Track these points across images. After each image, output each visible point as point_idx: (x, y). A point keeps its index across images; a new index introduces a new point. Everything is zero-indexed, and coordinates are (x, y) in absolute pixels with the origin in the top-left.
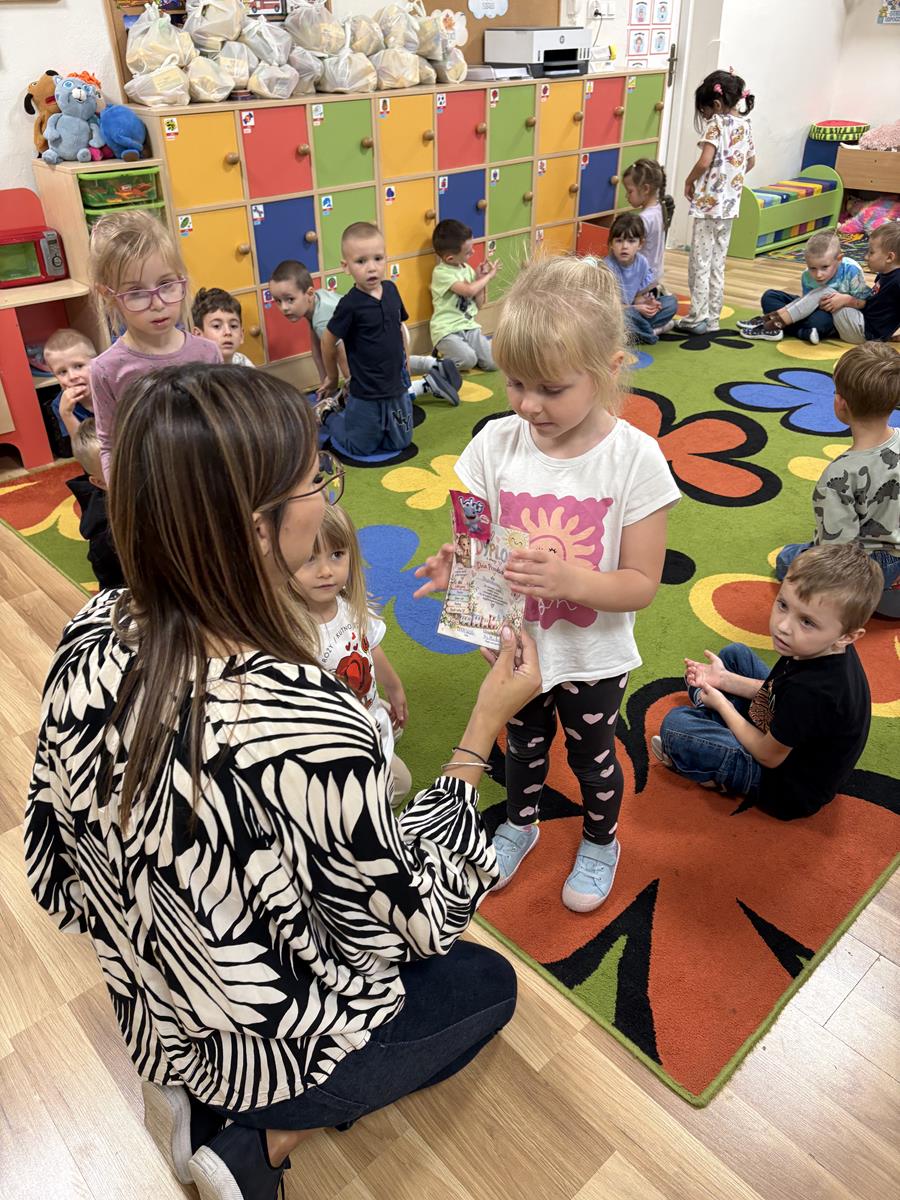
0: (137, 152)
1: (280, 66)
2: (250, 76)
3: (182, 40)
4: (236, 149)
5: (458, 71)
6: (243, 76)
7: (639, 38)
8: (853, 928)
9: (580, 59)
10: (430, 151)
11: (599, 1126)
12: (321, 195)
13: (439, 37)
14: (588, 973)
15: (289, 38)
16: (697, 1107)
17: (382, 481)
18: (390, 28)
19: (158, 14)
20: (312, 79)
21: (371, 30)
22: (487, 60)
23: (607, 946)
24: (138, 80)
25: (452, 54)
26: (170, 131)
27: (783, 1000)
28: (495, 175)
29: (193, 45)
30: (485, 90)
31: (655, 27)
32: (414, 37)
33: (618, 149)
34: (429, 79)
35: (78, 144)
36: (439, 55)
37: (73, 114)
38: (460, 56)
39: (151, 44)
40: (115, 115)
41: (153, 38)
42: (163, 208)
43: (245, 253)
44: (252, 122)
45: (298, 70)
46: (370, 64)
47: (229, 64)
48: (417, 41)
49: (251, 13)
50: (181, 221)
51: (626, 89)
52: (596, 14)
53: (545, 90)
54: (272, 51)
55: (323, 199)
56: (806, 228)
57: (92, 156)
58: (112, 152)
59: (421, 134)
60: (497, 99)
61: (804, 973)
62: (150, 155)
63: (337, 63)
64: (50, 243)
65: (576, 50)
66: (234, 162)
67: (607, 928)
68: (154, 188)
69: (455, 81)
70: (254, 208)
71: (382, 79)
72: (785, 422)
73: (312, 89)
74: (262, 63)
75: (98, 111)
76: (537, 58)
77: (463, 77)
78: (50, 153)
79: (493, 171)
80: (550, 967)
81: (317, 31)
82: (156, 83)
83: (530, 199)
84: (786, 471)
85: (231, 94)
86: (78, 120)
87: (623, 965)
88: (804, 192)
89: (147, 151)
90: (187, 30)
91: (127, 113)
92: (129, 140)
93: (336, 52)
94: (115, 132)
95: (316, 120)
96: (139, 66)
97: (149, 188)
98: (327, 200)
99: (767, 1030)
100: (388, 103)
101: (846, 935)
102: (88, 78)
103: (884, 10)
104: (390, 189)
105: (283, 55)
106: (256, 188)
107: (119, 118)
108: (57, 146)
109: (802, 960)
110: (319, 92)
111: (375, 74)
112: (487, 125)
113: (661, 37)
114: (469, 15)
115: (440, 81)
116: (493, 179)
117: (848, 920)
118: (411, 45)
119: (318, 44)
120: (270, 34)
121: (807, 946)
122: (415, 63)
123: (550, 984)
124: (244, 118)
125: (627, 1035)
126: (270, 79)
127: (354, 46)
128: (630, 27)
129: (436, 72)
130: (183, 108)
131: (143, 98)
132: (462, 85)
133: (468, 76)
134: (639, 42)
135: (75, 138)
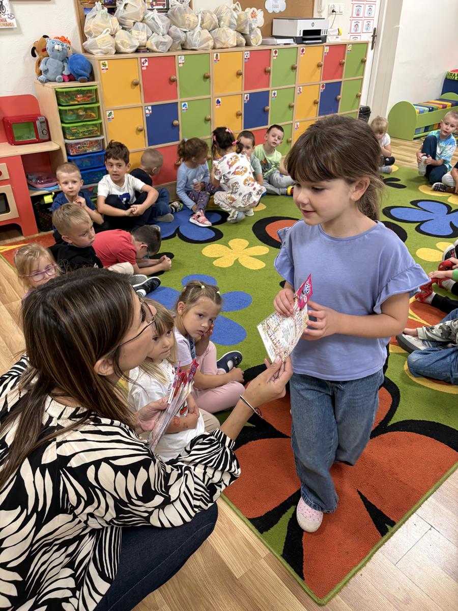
0: (86, 78)
1: (163, 35)
2: (147, 40)
3: (113, 21)
4: (138, 77)
5: (257, 39)
7: (357, 24)
8: (419, 510)
9: (322, 34)
10: (240, 81)
12: (181, 102)
13: (247, 22)
14: (272, 525)
15: (168, 21)
16: (320, 605)
17: (203, 251)
18: (222, 17)
19: (101, 8)
20: (179, 43)
21: (212, 18)
22: (274, 34)
23: (285, 511)
24: (90, 41)
25: (254, 31)
26: (104, 68)
27: (375, 549)
28: (274, 94)
29: (118, 24)
30: (271, 50)
31: (365, 18)
32: (235, 22)
33: (341, 82)
34: (242, 43)
35: (56, 73)
36: (247, 31)
37: (55, 57)
38: (259, 32)
39: (96, 23)
40: (77, 58)
41: (98, 20)
42: (99, 107)
43: (141, 130)
44: (146, 64)
45: (172, 38)
46: (210, 35)
47: (137, 34)
48: (236, 24)
49: (150, 8)
50: (108, 114)
51: (347, 52)
52: (333, 11)
53: (303, 51)
54: (159, 27)
55: (183, 104)
57: (64, 79)
58: (74, 78)
59: (236, 72)
60: (277, 55)
61: (388, 534)
62: (93, 80)
63: (193, 34)
64: (41, 123)
65: (320, 30)
66: (136, 84)
67: (284, 501)
68: (95, 96)
69: (255, 45)
70: (146, 108)
71: (216, 43)
72: (418, 229)
73: (180, 48)
74: (154, 34)
75: (68, 56)
76: (299, 34)
77: (260, 43)
78: (43, 77)
79: (273, 92)
80: (252, 520)
81: (183, 18)
82: (98, 43)
83: (293, 107)
84: (415, 255)
85: (137, 49)
86: (57, 61)
87: (291, 523)
88: (441, 106)
89: (92, 77)
90: (116, 16)
91: (82, 58)
92: (82, 72)
93: (193, 29)
94: (75, 68)
95: (180, 63)
96: (90, 35)
97: (90, 96)
98: (185, 105)
99: (364, 565)
100: (219, 56)
101: (414, 514)
102: (64, 40)
104: (218, 100)
105: (165, 30)
106: (148, 98)
107: (78, 60)
108: (46, 74)
109: (388, 527)
110: (183, 49)
111: (212, 40)
112: (271, 68)
113: (368, 24)
114: (265, 11)
115: (248, 44)
116: (273, 96)
117: (416, 506)
118: (232, 26)
119: (183, 25)
120: (159, 19)
121: (392, 519)
122: (234, 35)
123: (251, 530)
124: (142, 61)
125: (288, 562)
126: (157, 42)
127: (202, 26)
128: (352, 19)
129: (246, 40)
130: (112, 56)
131: (91, 50)
132: (259, 47)
133: (262, 42)
134: (357, 26)
135: (55, 70)
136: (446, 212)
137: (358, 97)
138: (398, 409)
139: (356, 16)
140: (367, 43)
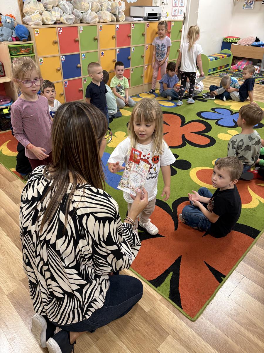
1: (70, 15)
2: (61, 17)
3: (40, 6)
4: (56, 39)
5: (123, 18)
6: (59, 17)
7: (175, 10)
8: (237, 269)
9: (158, 16)
10: (114, 41)
11: (165, 327)
12: (82, 53)
13: (117, 8)
14: (161, 283)
15: (73, 6)
16: (193, 321)
18: (103, 4)
20: (79, 19)
21: (96, 5)
22: (131, 15)
23: (167, 275)
24: (27, 17)
25: (121, 13)
26: (37, 33)
27: (217, 290)
28: (133, 49)
29: (43, 7)
30: (131, 24)
31: (180, 7)
32: (110, 8)
34: (114, 20)
35: (8, 36)
36: (117, 13)
37: (7, 27)
38: (123, 14)
39: (31, 7)
40: (20, 28)
41: (32, 5)
42: (34, 56)
43: (59, 70)
44: (61, 31)
45: (75, 16)
46: (97, 15)
47: (54, 13)
48: (111, 9)
50: (40, 60)
51: (172, 26)
52: (163, 3)
53: (148, 25)
54: (67, 10)
55: (83, 55)
56: (222, 67)
57: (13, 40)
59: (112, 37)
60: (134, 27)
61: (223, 282)
62: (30, 40)
63: (87, 14)
65: (157, 13)
66: (56, 43)
67: (167, 270)
68: (32, 50)
69: (121, 21)
70: (62, 57)
71: (100, 19)
72: (217, 123)
73: (79, 22)
74: (64, 14)
76: (146, 15)
77: (124, 20)
79: (133, 48)
80: (150, 282)
81: (81, 5)
82: (32, 19)
83: (144, 57)
84: (217, 137)
85: (55, 22)
86: (8, 29)
87: (172, 281)
88: (221, 57)
89: (29, 39)
90: (42, 3)
91: (24, 27)
93: (86, 11)
94: (20, 33)
95: (80, 31)
96: (27, 13)
97: (29, 50)
98: (84, 55)
99: (213, 299)
100: (102, 27)
101: (235, 271)
102: (11, 16)
103: (245, 5)
104: (102, 52)
105: (71, 11)
106: (62, 51)
107: (21, 29)
108: (2, 37)
109: (222, 278)
110: (81, 23)
111: (98, 18)
112: (131, 34)
113: (181, 10)
114: (126, 2)
115: (117, 21)
117: (235, 266)
118: (109, 10)
119: (81, 9)
120: (67, 5)
121: (224, 274)
122: (110, 15)
123: (150, 286)
124: (59, 30)
125: (173, 301)
126: (67, 18)
127: (92, 9)
128: (172, 7)
129: (116, 18)
130: (40, 26)
131: (28, 23)
132: (124, 22)
133: (125, 20)
134: (175, 11)
135: (7, 34)
136: (230, 114)
140: (181, 21)
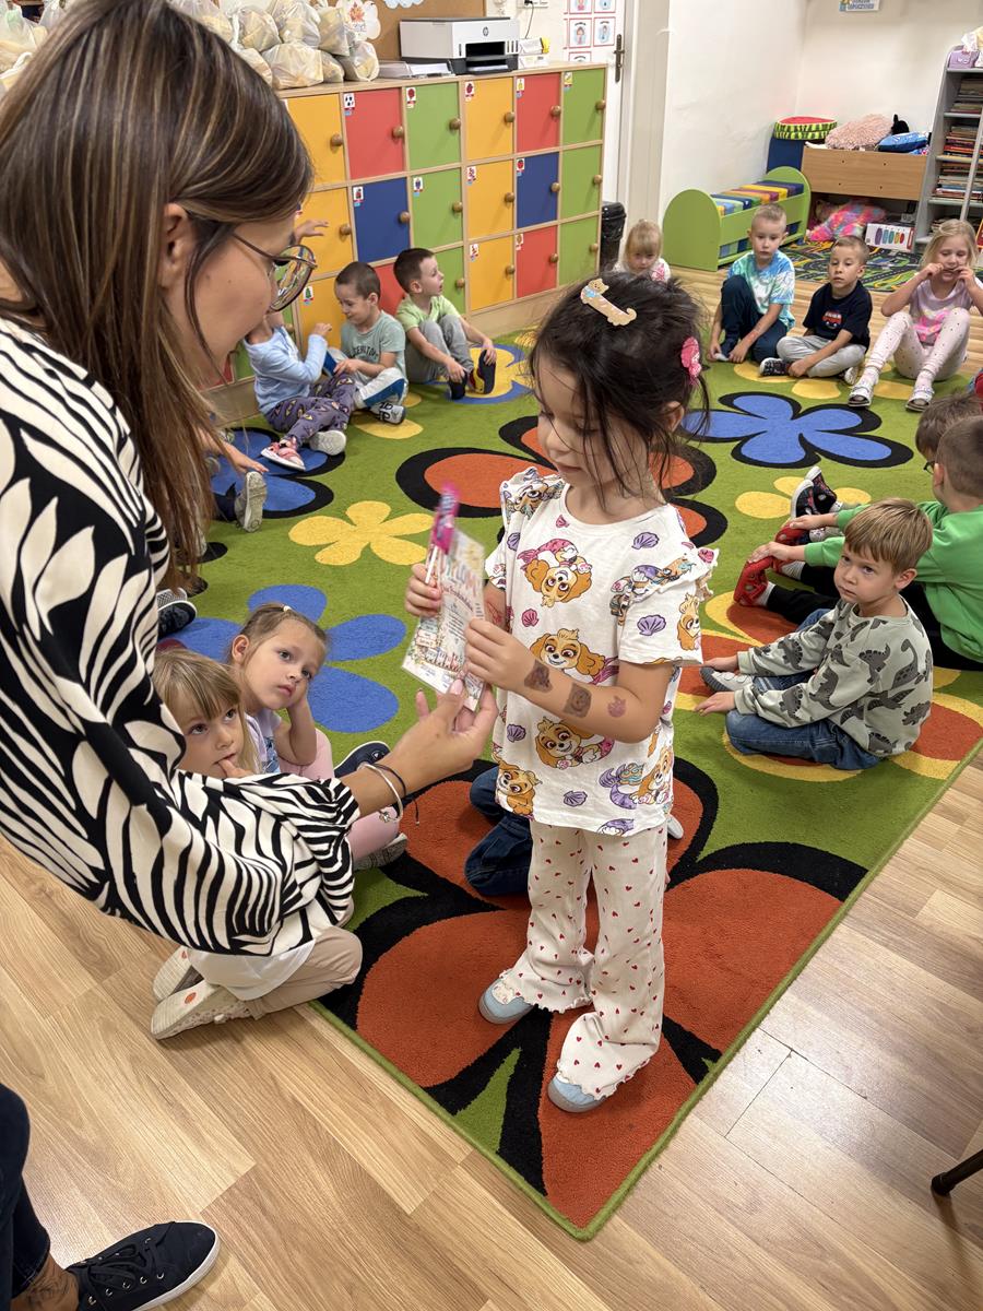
5: (368, 66)
7: (581, 28)
8: (765, 1022)
9: (508, 53)
10: (341, 158)
11: (473, 1273)
13: (344, 29)
14: (474, 1095)
16: (582, 1241)
17: (290, 534)
18: (286, 20)
21: (263, 23)
22: (405, 54)
23: (498, 1063)
25: (360, 49)
27: (683, 1110)
28: (418, 184)
30: (400, 88)
31: (597, 15)
32: (316, 31)
33: (557, 153)
34: (336, 77)
36: (345, 50)
38: (371, 50)
46: (263, 61)
48: (318, 35)
51: (562, 86)
52: (527, 2)
53: (469, 89)
59: (330, 139)
60: (414, 99)
61: (708, 1077)
65: (503, 43)
67: (498, 1042)
69: (365, 79)
71: (279, 79)
72: (737, 454)
76: (458, 52)
77: (375, 75)
79: (415, 180)
80: (430, 1091)
83: (460, 210)
84: (733, 509)
87: (514, 1085)
99: (664, 1146)
101: (758, 1030)
109: (708, 1062)
111: (270, 72)
112: (405, 128)
113: (605, 27)
114: (380, 5)
115: (348, 78)
116: (415, 188)
117: (760, 1014)
118: (310, 39)
121: (714, 1046)
122: (317, 59)
123: (431, 1110)
125: (511, 1163)
127: (245, 42)
128: (568, 16)
129: (344, 68)
132: (373, 83)
133: (380, 72)
134: (581, 32)
136: (791, 415)
137: (597, 183)
138: (716, 825)
139: (576, 10)
140: (603, 69)
